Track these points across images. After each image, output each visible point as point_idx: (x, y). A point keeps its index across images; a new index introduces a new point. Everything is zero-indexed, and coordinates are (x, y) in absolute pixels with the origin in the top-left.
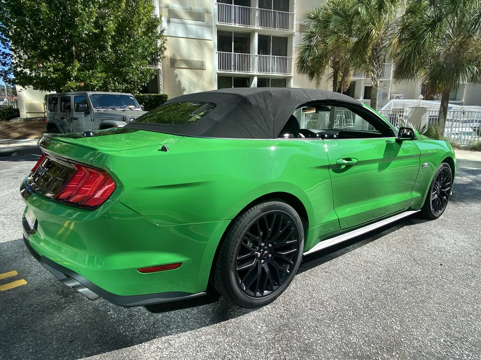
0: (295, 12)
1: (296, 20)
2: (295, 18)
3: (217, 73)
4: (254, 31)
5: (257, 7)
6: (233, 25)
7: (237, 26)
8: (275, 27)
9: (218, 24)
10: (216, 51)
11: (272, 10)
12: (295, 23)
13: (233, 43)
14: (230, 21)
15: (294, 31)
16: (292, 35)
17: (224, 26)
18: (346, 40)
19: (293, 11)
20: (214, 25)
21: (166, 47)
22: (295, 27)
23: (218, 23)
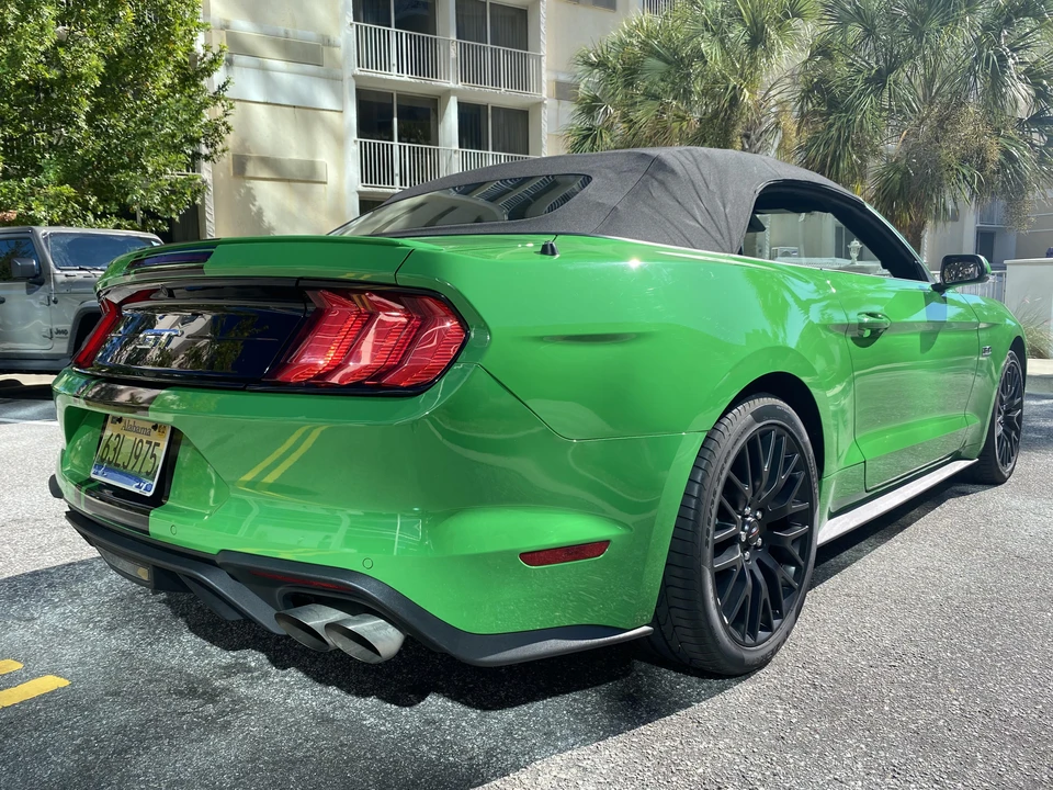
0: (544, 51)
1: (548, 70)
2: (543, 65)
3: (359, 192)
4: (448, 93)
5: (453, 37)
6: (393, 75)
7: (405, 77)
8: (496, 82)
9: (359, 73)
10: (355, 138)
11: (489, 45)
12: (544, 78)
13: (395, 120)
14: (386, 67)
15: (544, 95)
16: (540, 104)
17: (372, 77)
18: (681, 114)
19: (539, 50)
20: (347, 75)
21: (229, 124)
22: (544, 85)
23: (357, 71)
